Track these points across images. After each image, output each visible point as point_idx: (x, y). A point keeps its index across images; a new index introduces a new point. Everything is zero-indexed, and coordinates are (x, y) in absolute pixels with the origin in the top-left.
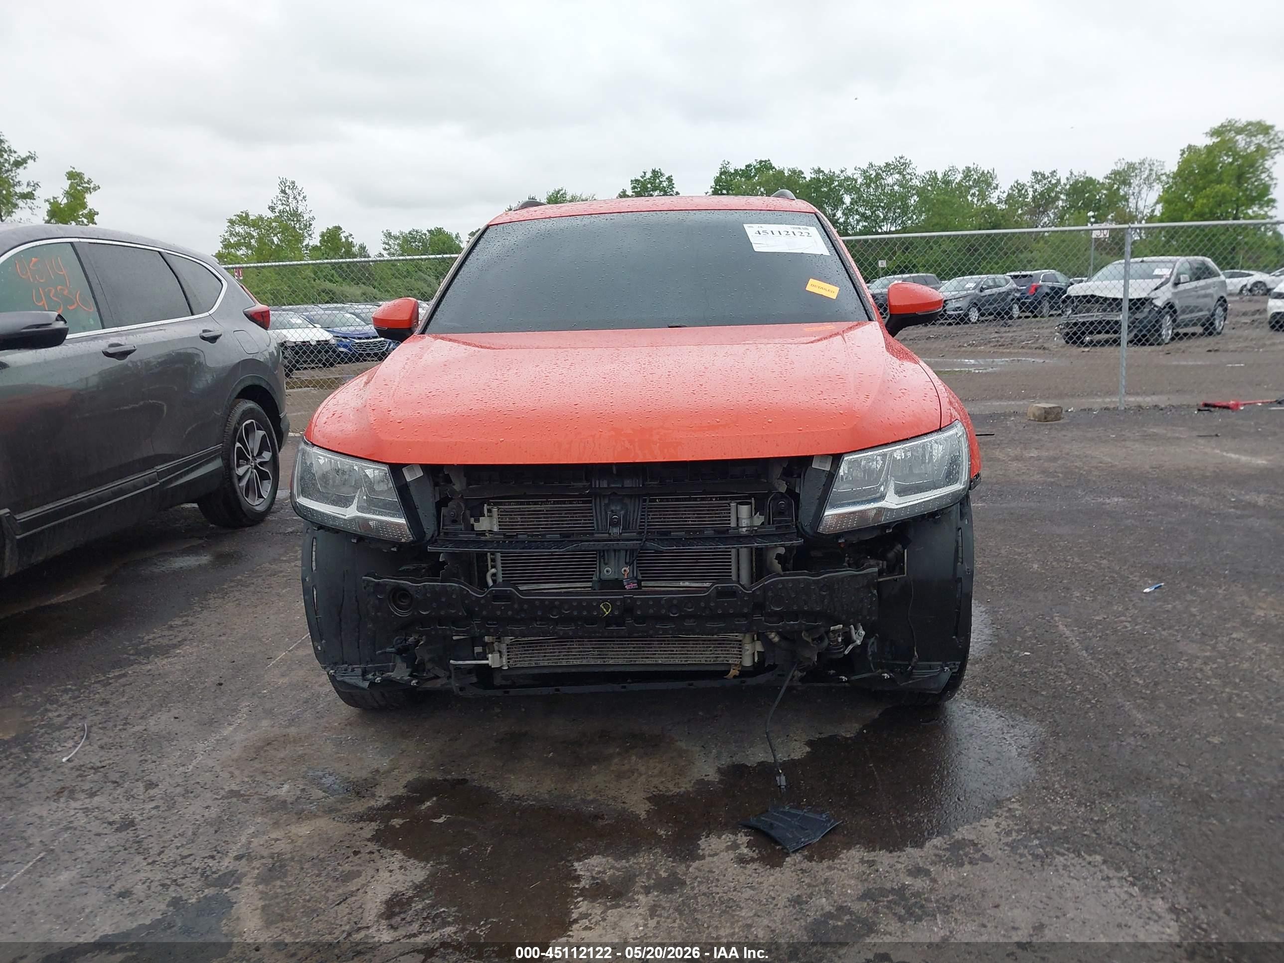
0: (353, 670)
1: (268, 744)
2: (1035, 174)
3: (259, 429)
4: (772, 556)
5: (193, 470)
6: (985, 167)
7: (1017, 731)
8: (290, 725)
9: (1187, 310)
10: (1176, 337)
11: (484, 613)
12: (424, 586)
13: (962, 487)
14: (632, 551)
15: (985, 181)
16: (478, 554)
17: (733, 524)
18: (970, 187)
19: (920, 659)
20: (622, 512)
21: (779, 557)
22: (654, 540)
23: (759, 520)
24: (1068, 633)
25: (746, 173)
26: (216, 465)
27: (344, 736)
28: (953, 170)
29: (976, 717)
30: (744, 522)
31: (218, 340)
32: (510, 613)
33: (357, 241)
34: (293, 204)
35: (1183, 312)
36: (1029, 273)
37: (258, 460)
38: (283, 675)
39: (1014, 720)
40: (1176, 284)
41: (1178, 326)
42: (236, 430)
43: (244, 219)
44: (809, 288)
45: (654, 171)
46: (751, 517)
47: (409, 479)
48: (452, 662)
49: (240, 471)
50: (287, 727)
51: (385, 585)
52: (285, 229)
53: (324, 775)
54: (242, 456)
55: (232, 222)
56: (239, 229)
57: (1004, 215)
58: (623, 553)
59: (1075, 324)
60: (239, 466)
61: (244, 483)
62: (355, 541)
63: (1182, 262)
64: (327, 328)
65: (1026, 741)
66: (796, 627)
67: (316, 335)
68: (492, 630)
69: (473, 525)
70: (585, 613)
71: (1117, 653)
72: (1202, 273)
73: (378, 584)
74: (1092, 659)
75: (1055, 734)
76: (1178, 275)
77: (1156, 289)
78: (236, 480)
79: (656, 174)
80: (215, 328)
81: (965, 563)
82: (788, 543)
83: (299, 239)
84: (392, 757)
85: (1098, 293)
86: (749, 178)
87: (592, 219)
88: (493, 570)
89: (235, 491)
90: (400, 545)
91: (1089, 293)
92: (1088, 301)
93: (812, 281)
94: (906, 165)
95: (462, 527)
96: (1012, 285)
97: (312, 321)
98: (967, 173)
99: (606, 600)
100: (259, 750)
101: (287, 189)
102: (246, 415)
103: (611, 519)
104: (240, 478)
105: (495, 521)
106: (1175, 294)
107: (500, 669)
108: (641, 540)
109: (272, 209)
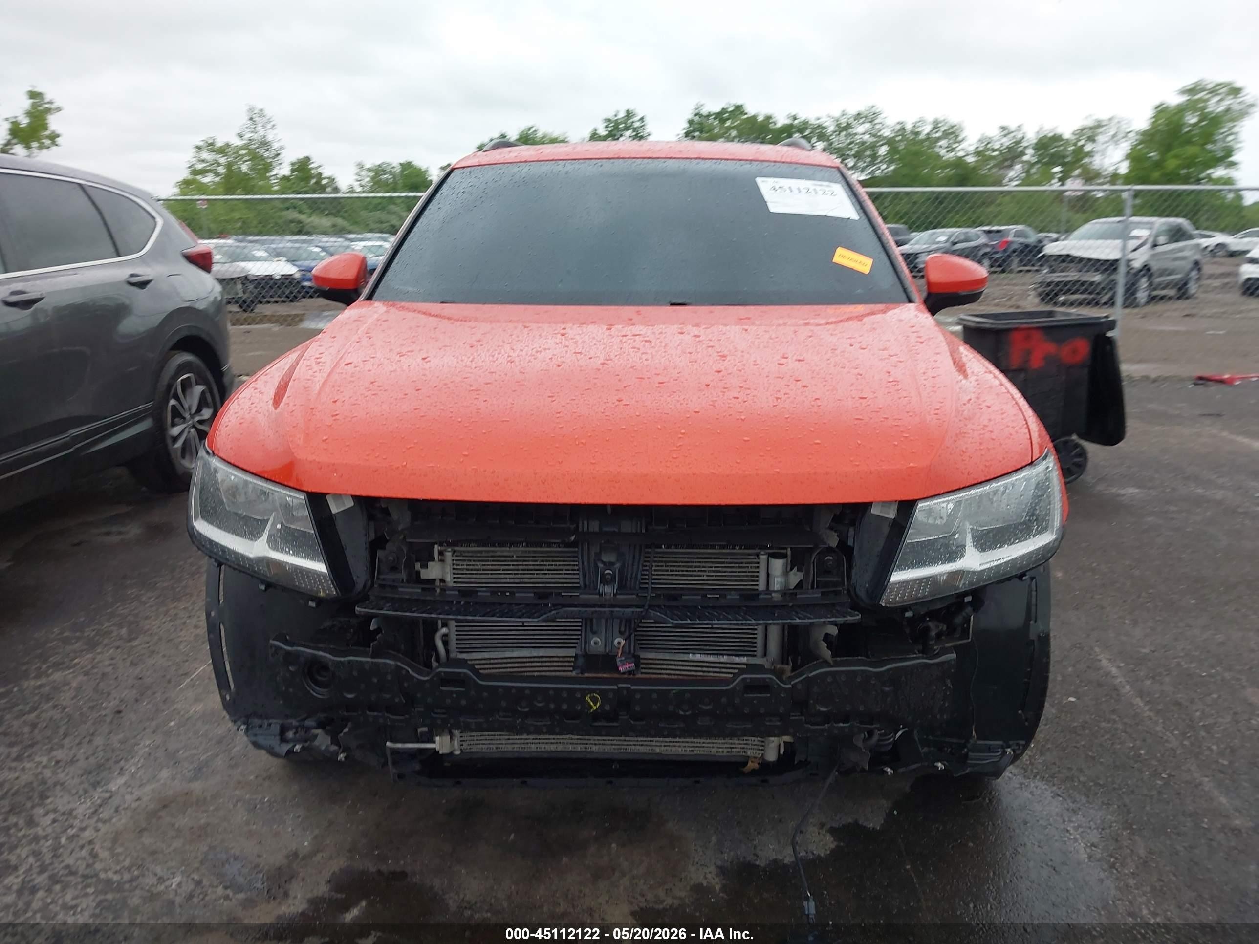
0: (270, 725)
1: (165, 807)
2: (1003, 128)
3: (197, 384)
4: (818, 635)
5: (116, 433)
6: (953, 119)
7: (1079, 818)
8: (195, 778)
9: (1163, 272)
10: (1152, 299)
11: (429, 700)
12: (349, 662)
13: (1054, 537)
14: (628, 621)
15: (952, 134)
16: (425, 620)
17: (762, 586)
18: (938, 139)
19: (978, 738)
20: (618, 565)
21: (827, 637)
22: (659, 606)
23: (795, 577)
24: (1114, 671)
25: (720, 116)
26: (145, 425)
27: (260, 797)
28: (922, 121)
29: (1027, 794)
30: (777, 583)
31: (149, 286)
32: (464, 702)
33: (326, 172)
34: (262, 132)
35: (1161, 275)
36: (995, 228)
37: (197, 418)
38: (197, 700)
39: (1074, 802)
40: (1155, 245)
41: (1155, 289)
42: (170, 386)
43: (210, 146)
44: (837, 259)
45: (628, 112)
46: (786, 573)
47: (334, 509)
48: (388, 744)
49: (175, 431)
50: (191, 780)
51: (297, 655)
52: (255, 157)
53: (227, 860)
54: (177, 414)
55: (199, 148)
56: (205, 155)
57: (974, 169)
58: (617, 621)
59: (1049, 284)
60: (173, 425)
61: (179, 444)
62: (263, 587)
63: (1160, 222)
64: (292, 261)
65: (1094, 836)
66: (847, 730)
67: (280, 268)
68: (439, 722)
69: (418, 573)
70: (565, 707)
71: (1178, 704)
72: (1177, 235)
73: (288, 653)
74: (1150, 710)
75: (1128, 826)
76: (1157, 236)
77: (1135, 250)
78: (169, 441)
79: (629, 114)
80: (145, 272)
81: (1039, 622)
82: (840, 620)
83: (268, 167)
84: (317, 832)
85: (1075, 253)
86: (723, 121)
87: (577, 165)
88: (444, 630)
89: (168, 455)
90: (320, 601)
91: (1064, 252)
92: (1063, 261)
93: (840, 251)
94: (876, 115)
95: (403, 575)
96: (983, 240)
97: (277, 254)
98: (936, 126)
99: (594, 691)
100: (153, 815)
101: (255, 117)
102: (184, 368)
103: (603, 575)
104: (175, 439)
105: (448, 569)
106: (1153, 256)
107: (451, 754)
108: (642, 606)
109: (240, 136)
